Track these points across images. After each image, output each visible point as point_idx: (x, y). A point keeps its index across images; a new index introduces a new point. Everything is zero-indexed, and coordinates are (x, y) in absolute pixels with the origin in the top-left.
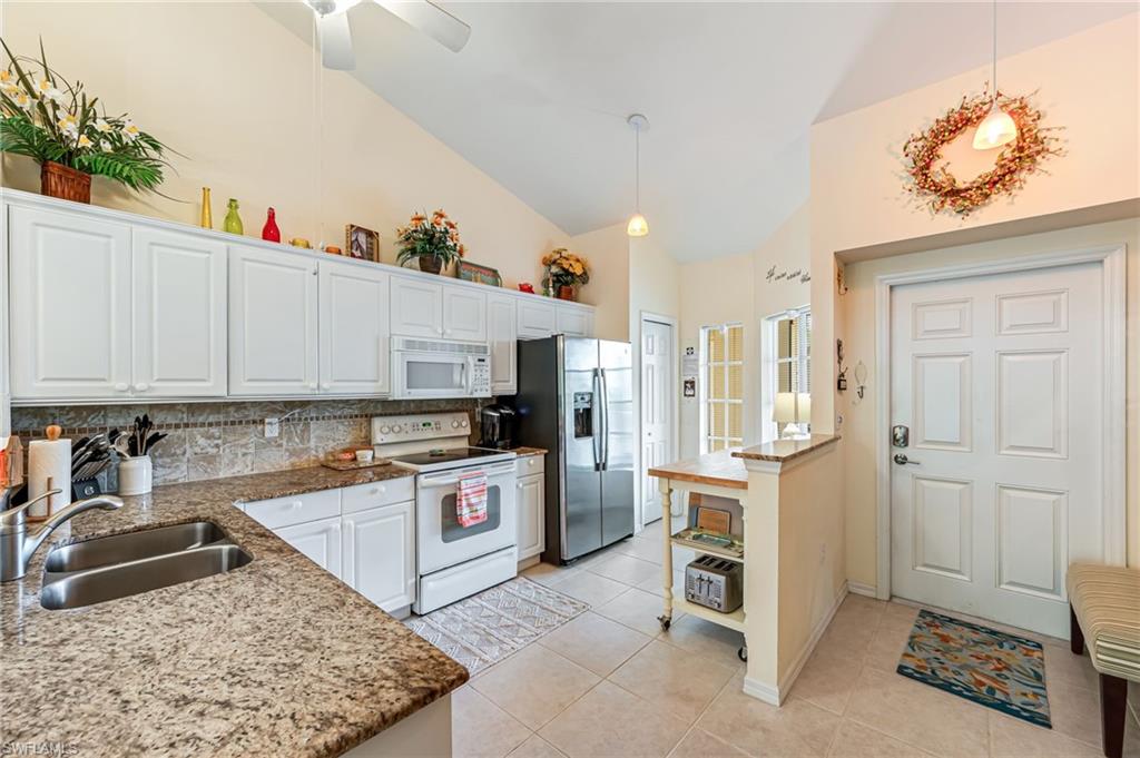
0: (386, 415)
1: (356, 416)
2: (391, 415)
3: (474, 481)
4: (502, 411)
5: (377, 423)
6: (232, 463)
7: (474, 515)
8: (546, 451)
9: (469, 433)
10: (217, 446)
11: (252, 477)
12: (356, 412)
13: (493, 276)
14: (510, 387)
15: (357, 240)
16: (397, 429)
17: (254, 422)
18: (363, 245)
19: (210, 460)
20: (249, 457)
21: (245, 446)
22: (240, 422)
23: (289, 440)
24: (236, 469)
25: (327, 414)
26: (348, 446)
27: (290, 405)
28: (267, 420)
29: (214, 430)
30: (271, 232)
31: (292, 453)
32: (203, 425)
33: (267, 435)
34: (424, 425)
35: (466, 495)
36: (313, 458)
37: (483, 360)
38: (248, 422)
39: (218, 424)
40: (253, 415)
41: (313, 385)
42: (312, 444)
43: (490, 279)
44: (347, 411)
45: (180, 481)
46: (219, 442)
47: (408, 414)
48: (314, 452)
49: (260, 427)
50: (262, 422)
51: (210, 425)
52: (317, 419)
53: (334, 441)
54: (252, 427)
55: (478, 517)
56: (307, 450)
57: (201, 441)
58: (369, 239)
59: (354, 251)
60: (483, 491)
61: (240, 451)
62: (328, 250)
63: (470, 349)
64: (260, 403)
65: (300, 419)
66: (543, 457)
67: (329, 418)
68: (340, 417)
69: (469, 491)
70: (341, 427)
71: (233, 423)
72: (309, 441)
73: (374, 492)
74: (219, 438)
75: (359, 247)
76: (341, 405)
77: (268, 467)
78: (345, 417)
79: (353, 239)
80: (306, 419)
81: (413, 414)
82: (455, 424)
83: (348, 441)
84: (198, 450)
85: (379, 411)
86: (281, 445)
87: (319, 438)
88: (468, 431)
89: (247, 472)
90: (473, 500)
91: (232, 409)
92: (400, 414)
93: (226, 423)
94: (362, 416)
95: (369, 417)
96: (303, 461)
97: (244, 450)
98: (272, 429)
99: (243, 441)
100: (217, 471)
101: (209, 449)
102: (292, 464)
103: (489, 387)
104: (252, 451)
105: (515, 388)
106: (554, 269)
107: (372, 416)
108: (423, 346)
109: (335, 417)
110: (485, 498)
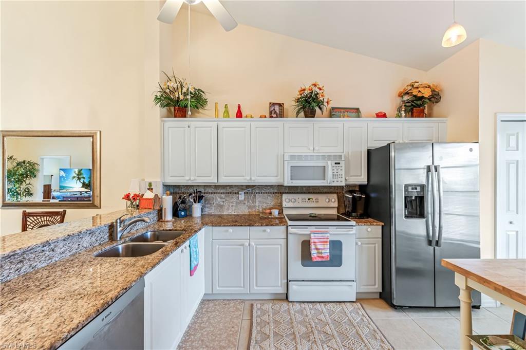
0: (290, 193)
1: (276, 193)
2: (292, 193)
3: (320, 235)
4: (355, 195)
5: (284, 196)
6: (228, 209)
7: (320, 255)
8: (383, 224)
9: (337, 206)
10: (223, 202)
11: (235, 215)
12: (276, 191)
13: (357, 112)
14: (363, 179)
15: (274, 109)
16: (293, 200)
17: (235, 193)
18: (277, 111)
19: (221, 206)
20: (234, 207)
21: (232, 202)
22: (231, 193)
23: (248, 202)
24: (230, 211)
25: (263, 191)
26: (272, 206)
27: (248, 187)
28: (240, 193)
29: (223, 196)
30: (239, 114)
31: (249, 207)
32: (219, 193)
33: (240, 199)
34: (309, 199)
35: (315, 242)
36: (257, 210)
37: (339, 163)
38: (233, 193)
39: (224, 193)
40: (235, 190)
41: (248, 178)
42: (257, 204)
43: (354, 114)
44: (272, 190)
45: (213, 213)
46: (224, 200)
47: (302, 193)
48: (257, 208)
49: (237, 195)
50: (238, 193)
51: (221, 193)
52: (259, 193)
53: (266, 203)
54: (235, 195)
55: (323, 257)
56: (255, 206)
57: (219, 199)
58: (280, 108)
59: (273, 115)
60: (326, 242)
61: (231, 205)
62: (261, 117)
63: (329, 157)
64: (237, 186)
65: (252, 193)
66: (381, 227)
67: (264, 193)
68: (269, 193)
69: (316, 240)
70: (269, 197)
71: (228, 193)
72: (256, 203)
73: (265, 231)
74: (224, 199)
75: (275, 112)
76: (269, 188)
77: (240, 212)
78: (271, 193)
79: (272, 109)
80: (254, 193)
81: (304, 193)
82: (327, 200)
83: (272, 204)
84: (217, 203)
85: (286, 191)
86: (245, 204)
87: (260, 202)
88: (336, 205)
89: (233, 213)
90: (319, 247)
91: (228, 188)
92: (297, 193)
93: (226, 193)
94: (278, 193)
95: (282, 193)
96: (253, 211)
97: (232, 204)
98: (242, 197)
99: (232, 201)
100: (223, 211)
101: (221, 203)
102: (249, 212)
103: (343, 179)
104: (235, 205)
105: (366, 180)
106: (406, 98)
107: (283, 193)
108: (300, 157)
109: (266, 193)
110: (328, 246)
